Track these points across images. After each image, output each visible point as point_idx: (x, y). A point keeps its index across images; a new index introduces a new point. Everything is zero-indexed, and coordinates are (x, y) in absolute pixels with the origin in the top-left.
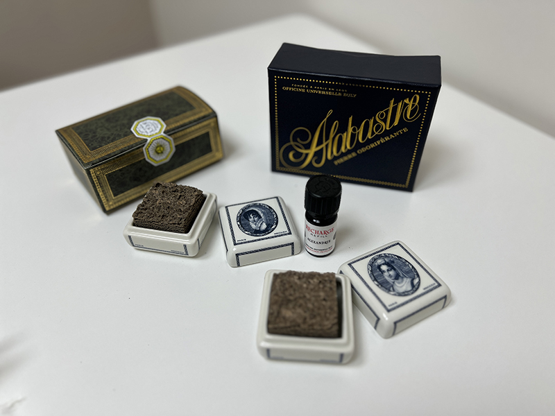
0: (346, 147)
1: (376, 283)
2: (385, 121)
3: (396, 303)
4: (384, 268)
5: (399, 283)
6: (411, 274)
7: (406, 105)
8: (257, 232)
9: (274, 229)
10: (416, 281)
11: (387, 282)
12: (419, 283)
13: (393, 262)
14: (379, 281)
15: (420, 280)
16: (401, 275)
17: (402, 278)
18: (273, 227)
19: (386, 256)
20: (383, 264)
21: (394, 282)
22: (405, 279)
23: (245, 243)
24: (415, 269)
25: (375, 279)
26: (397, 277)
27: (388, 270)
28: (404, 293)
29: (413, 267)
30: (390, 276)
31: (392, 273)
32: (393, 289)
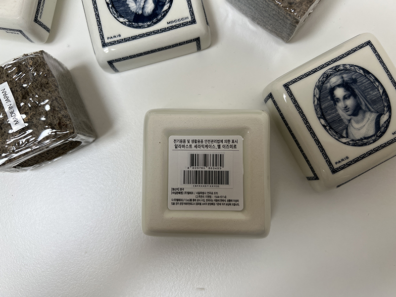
1: (323, 121)
3: (347, 158)
4: (340, 93)
5: (358, 122)
6: (379, 106)
8: (138, 19)
9: (167, 11)
10: (384, 118)
11: (340, 120)
12: (388, 122)
13: (354, 81)
14: (328, 117)
15: (390, 117)
16: (364, 107)
17: (365, 112)
18: (166, 8)
19: (346, 69)
20: (339, 86)
21: (350, 121)
22: (368, 115)
23: (119, 42)
24: (387, 96)
25: (322, 115)
26: (357, 111)
27: (345, 98)
28: (361, 139)
29: (384, 91)
30: (346, 108)
31: (350, 102)
32: (347, 133)
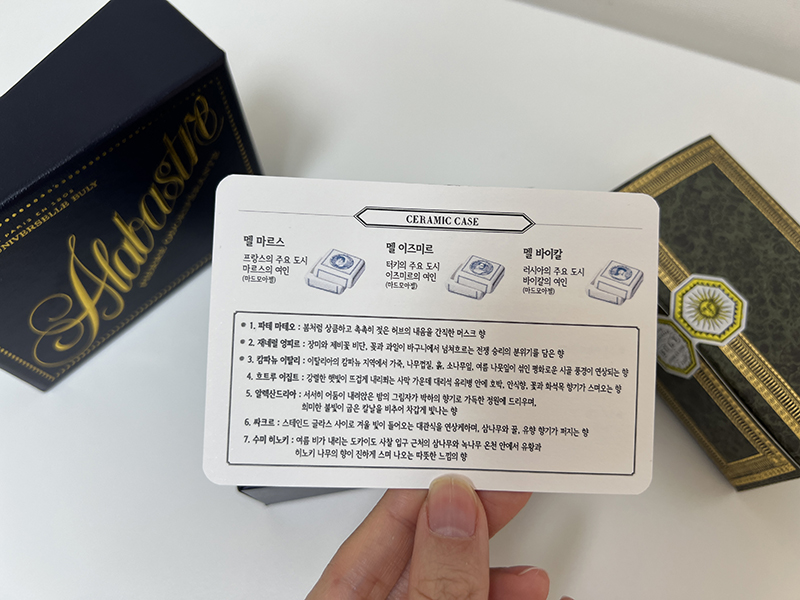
0: (142, 255)
2: (175, 172)
7: (191, 125)
